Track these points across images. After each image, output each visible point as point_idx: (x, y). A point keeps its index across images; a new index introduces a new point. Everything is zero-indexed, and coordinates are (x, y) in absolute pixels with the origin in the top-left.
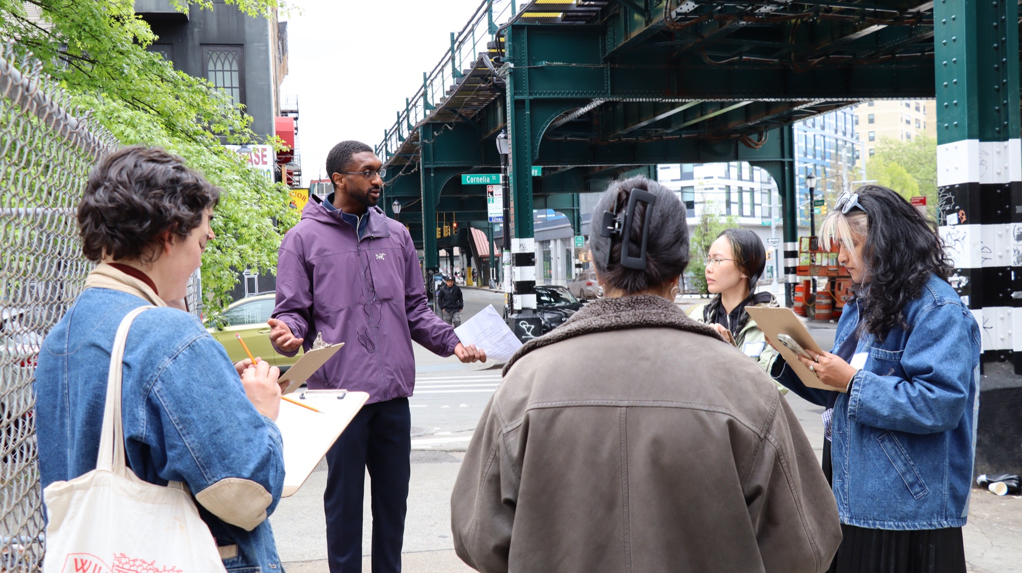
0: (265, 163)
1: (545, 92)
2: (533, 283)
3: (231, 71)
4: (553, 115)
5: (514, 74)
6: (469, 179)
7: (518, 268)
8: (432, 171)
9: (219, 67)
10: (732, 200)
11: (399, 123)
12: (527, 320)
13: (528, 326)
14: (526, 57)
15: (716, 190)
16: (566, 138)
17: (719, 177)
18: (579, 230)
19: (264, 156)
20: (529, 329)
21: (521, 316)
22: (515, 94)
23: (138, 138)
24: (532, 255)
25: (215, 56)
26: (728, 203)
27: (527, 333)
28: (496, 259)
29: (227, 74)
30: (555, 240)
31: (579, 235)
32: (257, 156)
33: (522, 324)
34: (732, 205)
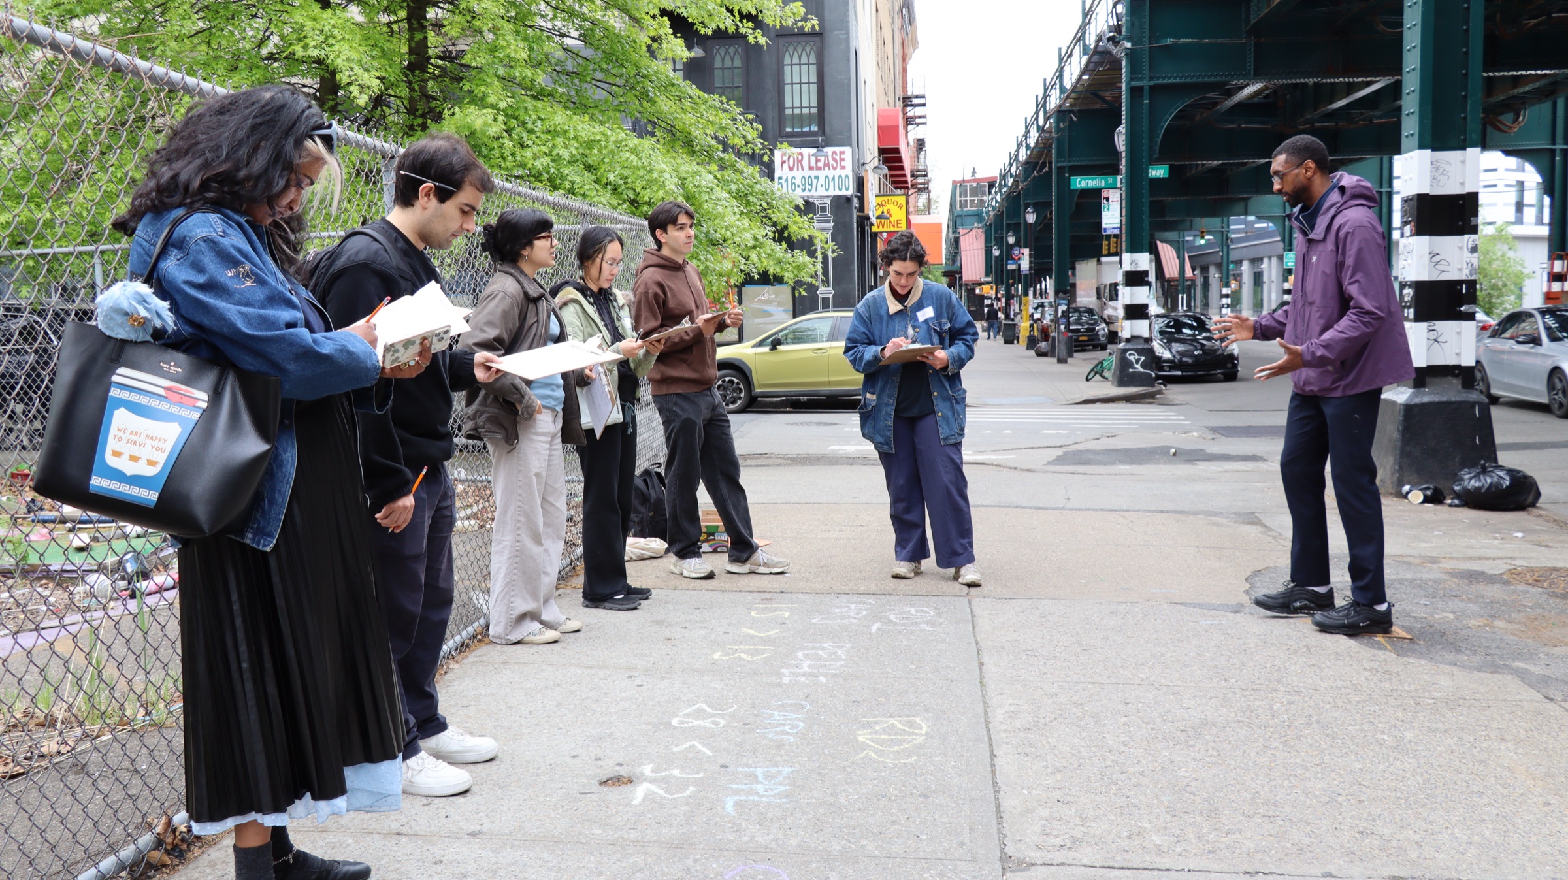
0: (843, 168)
1: (1171, 76)
2: (1146, 306)
3: (808, 64)
4: (1179, 104)
5: (1130, 54)
6: (1081, 183)
7: (1128, 288)
8: (1067, 169)
9: (796, 60)
10: (1525, 202)
11: (1037, 112)
12: (1137, 350)
13: (1137, 357)
14: (1147, 34)
15: (1501, 187)
16: (1239, 125)
17: (1507, 170)
18: (1290, 244)
19: (842, 160)
20: (1137, 361)
21: (1129, 346)
22: (1132, 79)
23: (640, 164)
24: (1146, 273)
25: (791, 50)
26: (1520, 206)
27: (1136, 366)
28: (1189, 283)
29: (805, 68)
30: (1270, 258)
31: (1290, 250)
32: (835, 160)
33: (1130, 355)
34: (1525, 209)
